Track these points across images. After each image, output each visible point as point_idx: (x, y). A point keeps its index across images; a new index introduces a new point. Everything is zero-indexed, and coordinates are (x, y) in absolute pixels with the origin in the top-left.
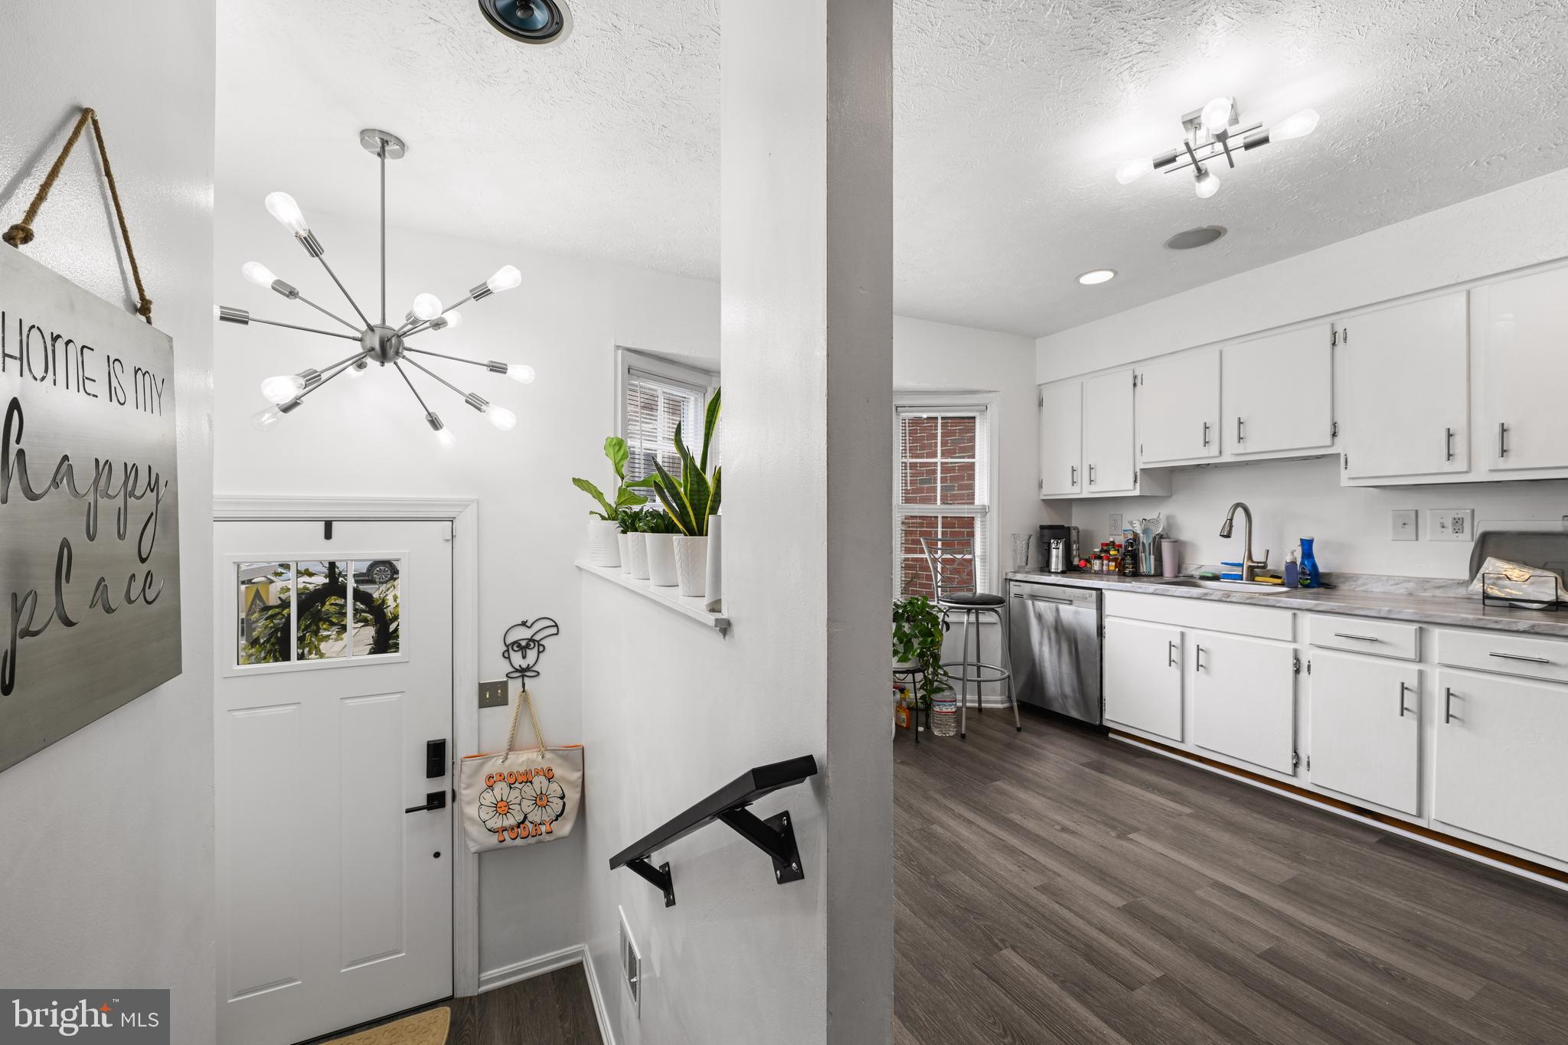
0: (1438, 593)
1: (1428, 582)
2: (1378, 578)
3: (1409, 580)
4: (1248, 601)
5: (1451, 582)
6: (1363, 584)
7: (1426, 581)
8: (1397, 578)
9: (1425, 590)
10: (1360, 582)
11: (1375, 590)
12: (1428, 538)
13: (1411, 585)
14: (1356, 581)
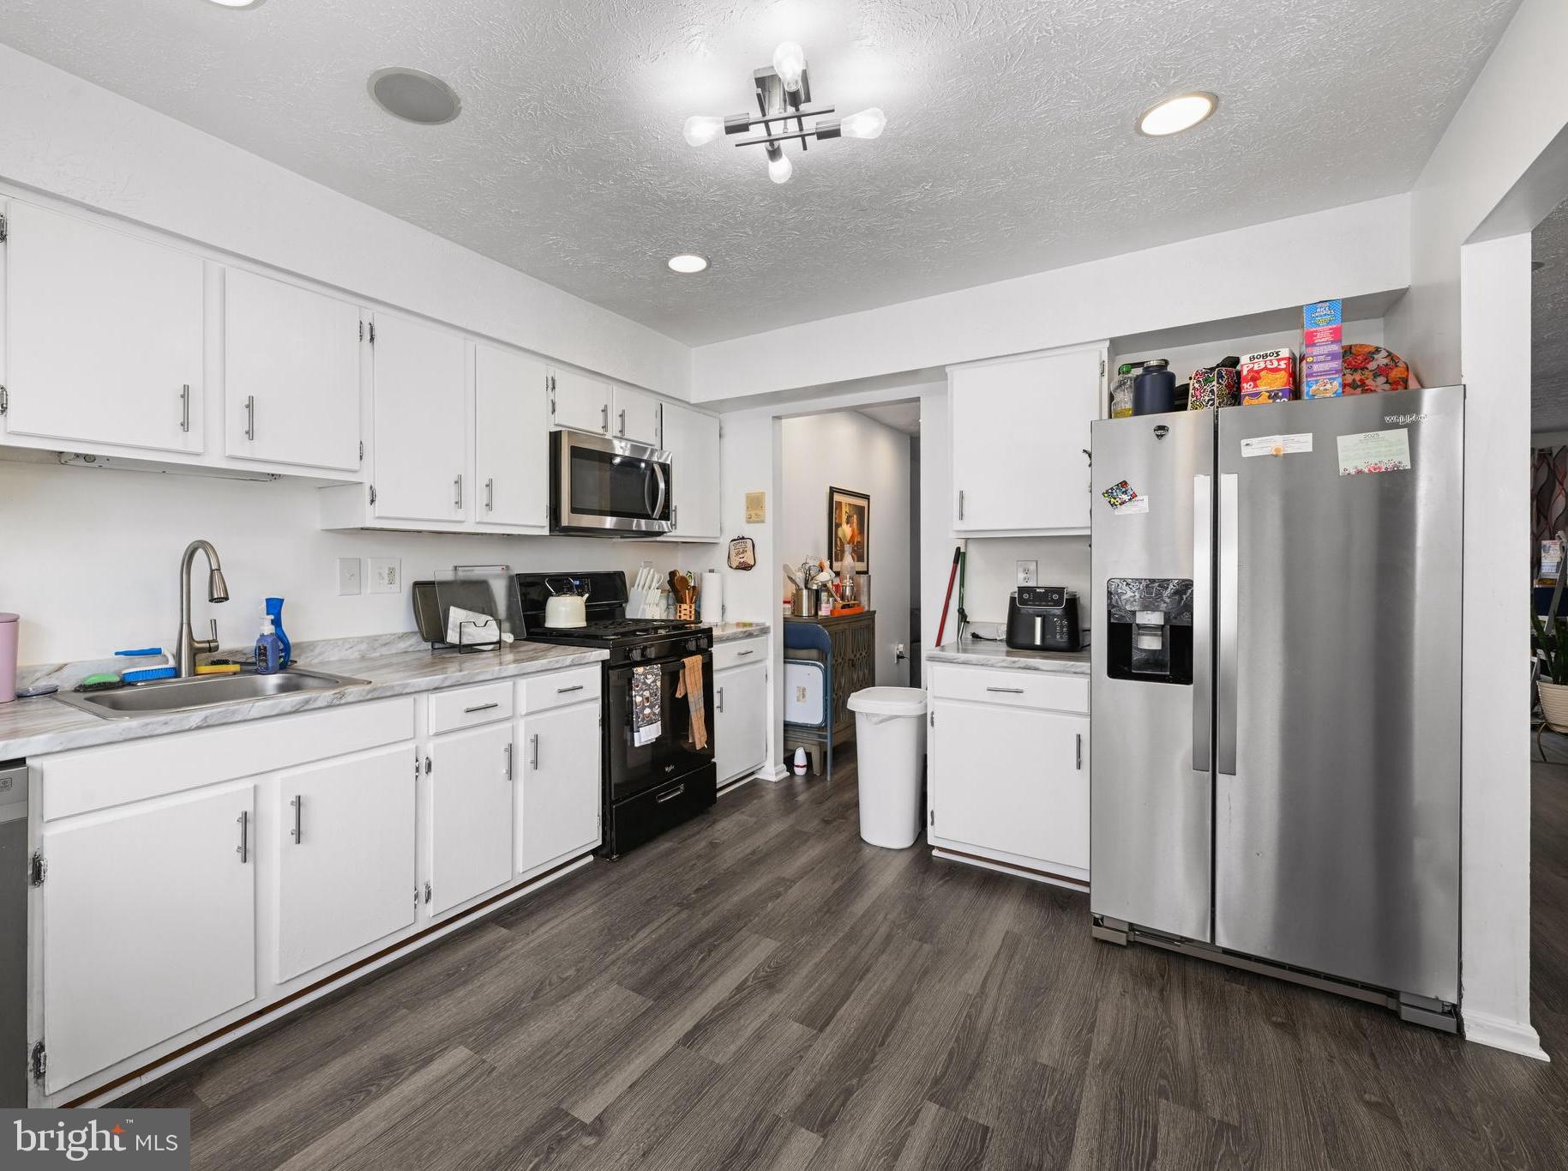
0: (384, 651)
1: (377, 640)
2: (334, 643)
3: (361, 640)
4: (369, 696)
5: (393, 637)
6: (320, 654)
7: (375, 639)
8: (351, 640)
9: (375, 649)
10: (317, 651)
11: (332, 659)
12: (369, 591)
13: (364, 647)
14: (312, 651)
